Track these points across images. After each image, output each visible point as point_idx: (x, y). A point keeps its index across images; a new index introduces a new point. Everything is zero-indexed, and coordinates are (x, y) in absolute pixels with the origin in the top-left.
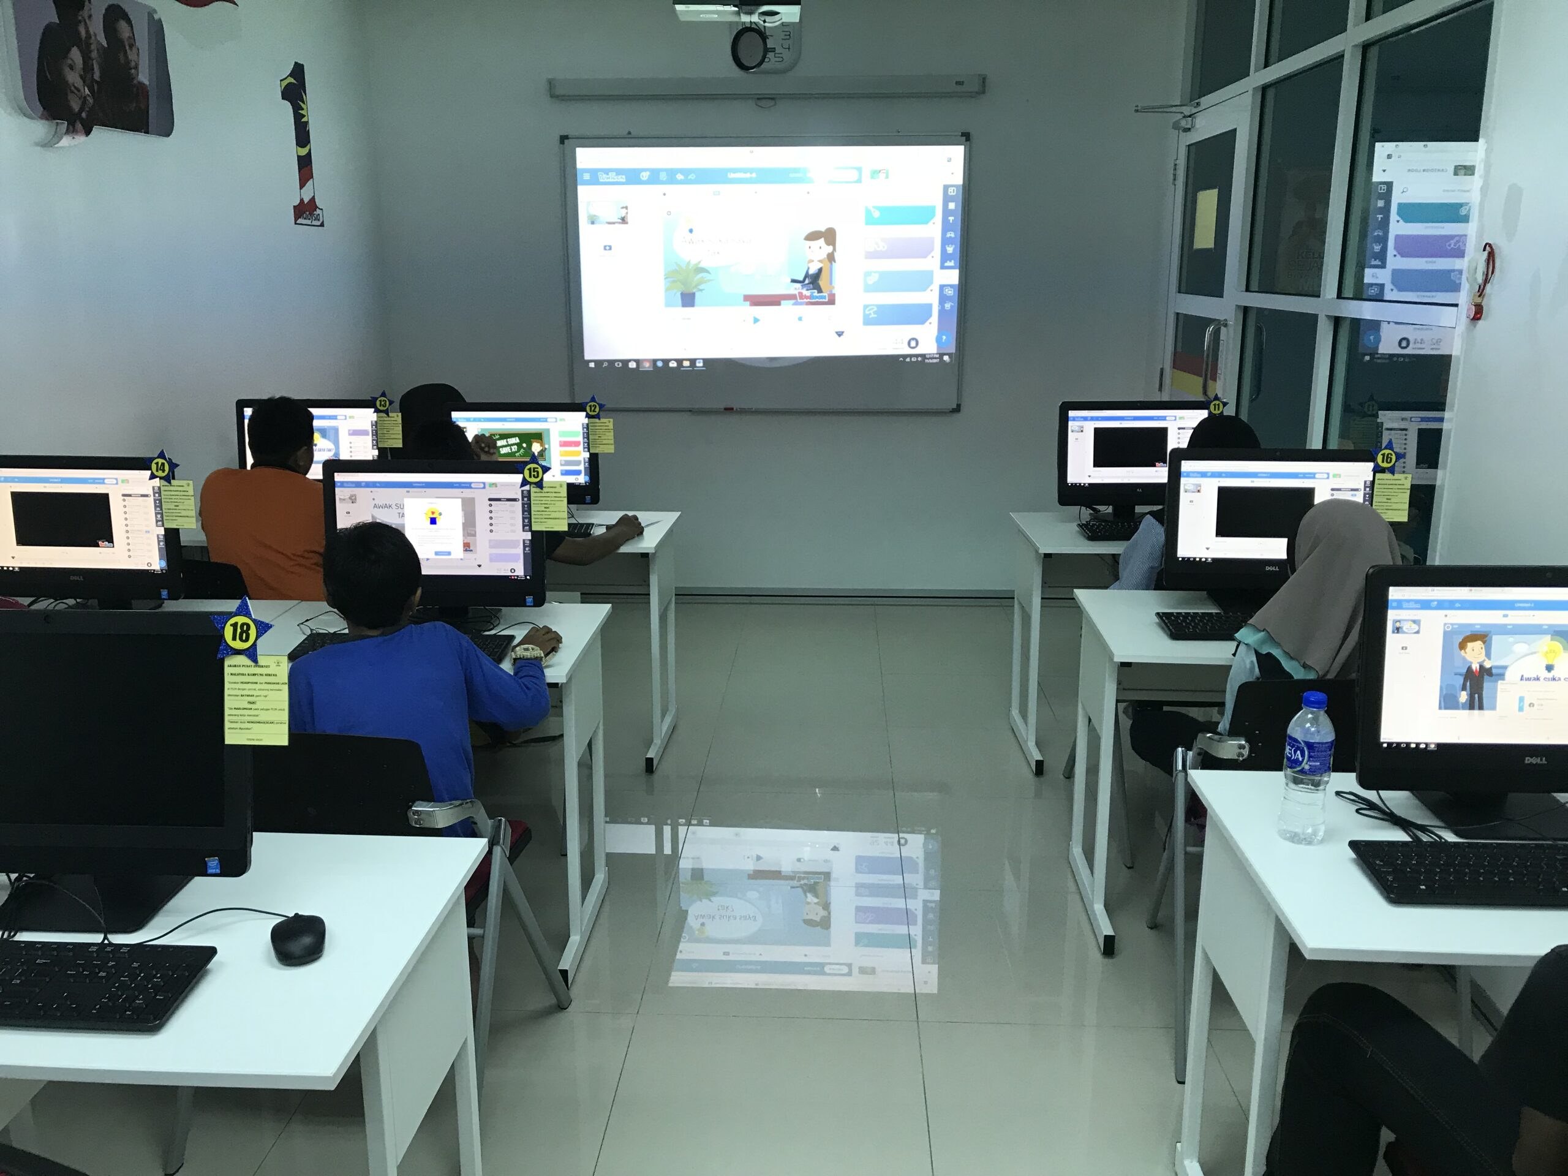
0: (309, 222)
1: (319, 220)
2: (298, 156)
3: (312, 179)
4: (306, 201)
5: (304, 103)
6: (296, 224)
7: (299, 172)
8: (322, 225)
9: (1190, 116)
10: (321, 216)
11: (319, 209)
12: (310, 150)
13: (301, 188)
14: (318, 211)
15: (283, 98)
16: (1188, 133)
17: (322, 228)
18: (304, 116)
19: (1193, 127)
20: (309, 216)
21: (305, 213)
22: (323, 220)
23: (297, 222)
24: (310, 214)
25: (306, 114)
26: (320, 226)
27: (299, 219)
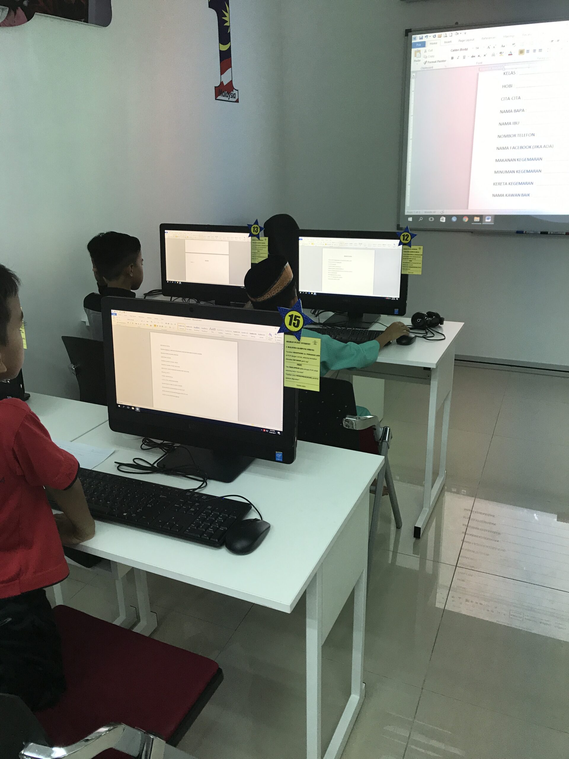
0: (227, 99)
1: (235, 98)
2: (221, 52)
3: (231, 68)
4: (225, 84)
5: (227, 12)
6: (216, 99)
7: (221, 61)
8: (237, 101)
10: (237, 94)
11: (236, 90)
12: (230, 46)
13: (221, 73)
14: (235, 92)
15: (210, 7)
17: (237, 103)
18: (227, 22)
20: (227, 94)
21: (224, 92)
22: (238, 98)
23: (217, 98)
24: (228, 93)
25: (229, 22)
26: (235, 102)
27: (219, 96)
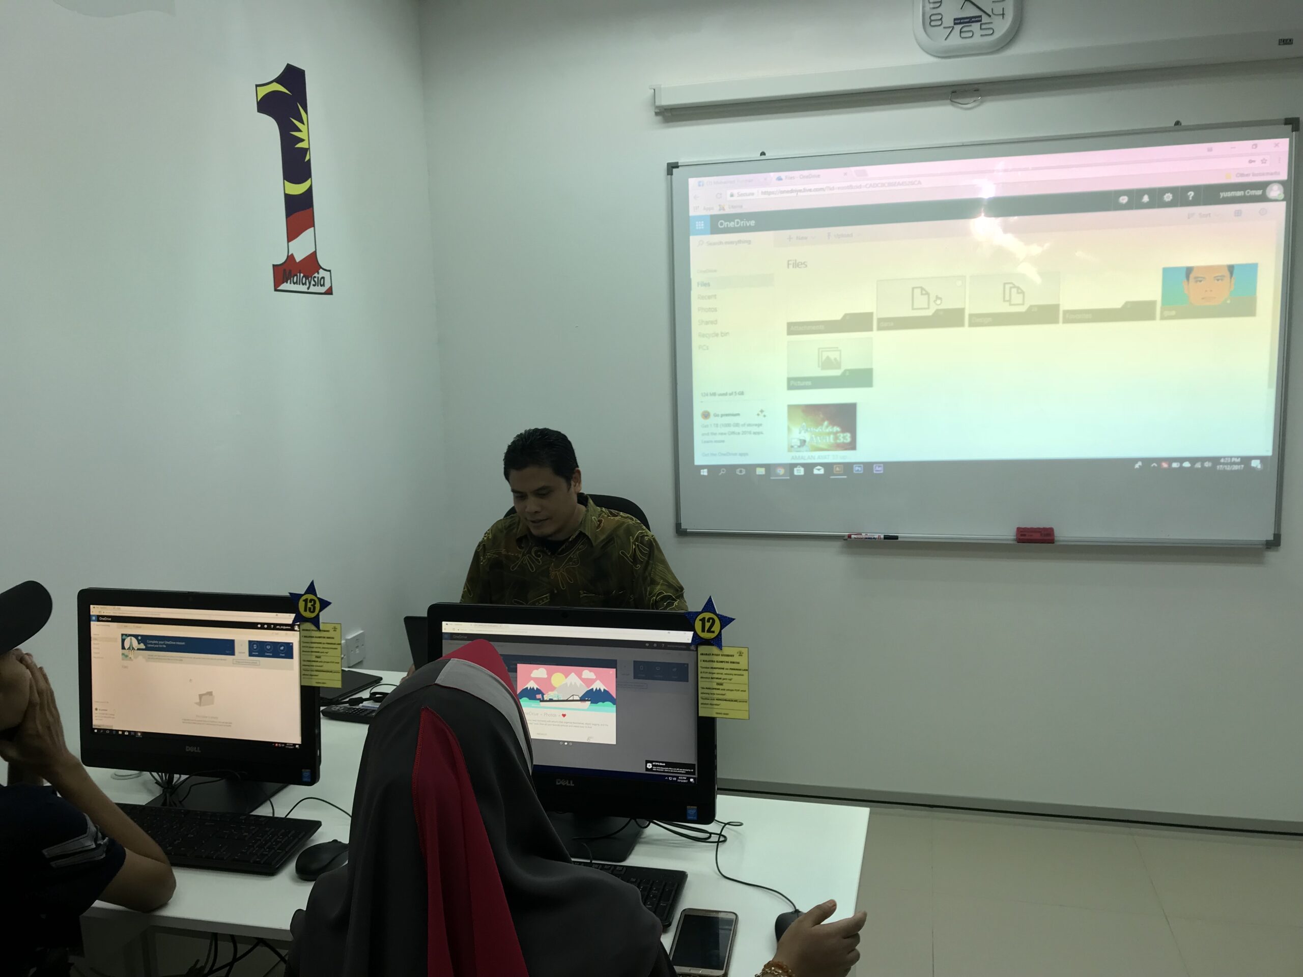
0: (304, 288)
1: (323, 285)
2: (287, 197)
3: (312, 228)
4: (298, 258)
5: (302, 122)
6: (276, 290)
7: (288, 215)
8: (329, 292)
10: (327, 279)
11: (324, 269)
12: (311, 186)
13: (290, 239)
14: (322, 273)
15: (261, 111)
17: (331, 296)
18: (302, 140)
20: (304, 279)
21: (297, 276)
22: (330, 285)
23: (278, 289)
24: (306, 277)
25: (306, 139)
26: (326, 293)
27: (283, 283)
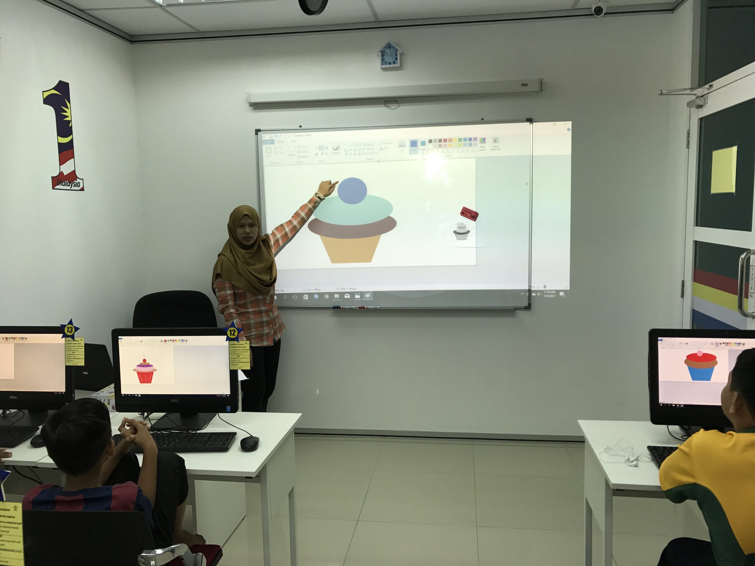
0: (69, 188)
2: (59, 144)
3: (73, 159)
4: (65, 174)
5: (67, 108)
6: (53, 189)
7: (59, 153)
8: (82, 189)
9: (702, 96)
10: (81, 183)
11: (80, 179)
12: (72, 138)
13: (61, 164)
14: (78, 180)
15: (45, 103)
16: (700, 109)
17: (82, 192)
18: (67, 117)
19: (705, 103)
20: (68, 184)
21: (65, 182)
22: (83, 186)
23: (55, 188)
24: (70, 182)
25: (70, 116)
26: (80, 190)
27: (57, 185)
